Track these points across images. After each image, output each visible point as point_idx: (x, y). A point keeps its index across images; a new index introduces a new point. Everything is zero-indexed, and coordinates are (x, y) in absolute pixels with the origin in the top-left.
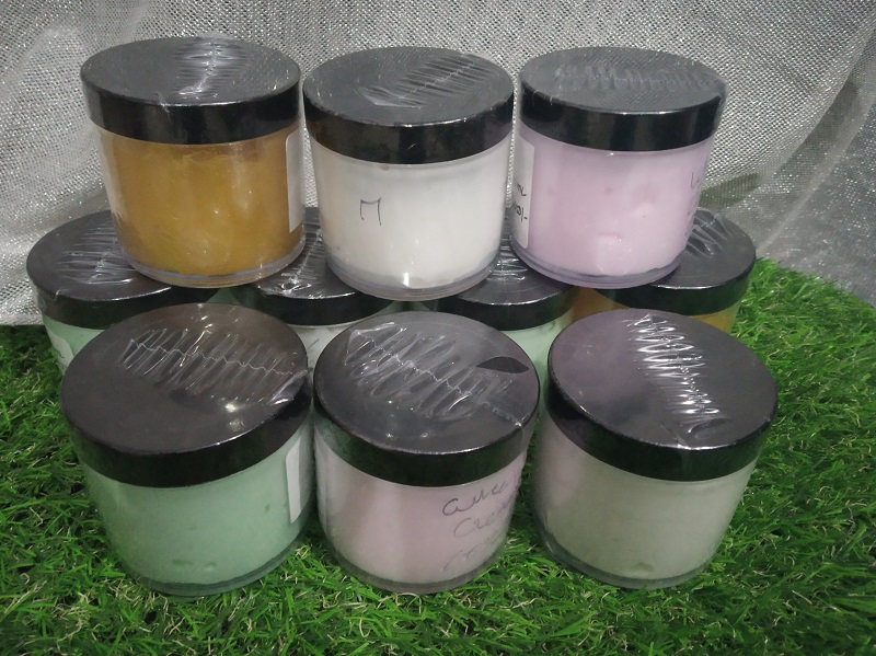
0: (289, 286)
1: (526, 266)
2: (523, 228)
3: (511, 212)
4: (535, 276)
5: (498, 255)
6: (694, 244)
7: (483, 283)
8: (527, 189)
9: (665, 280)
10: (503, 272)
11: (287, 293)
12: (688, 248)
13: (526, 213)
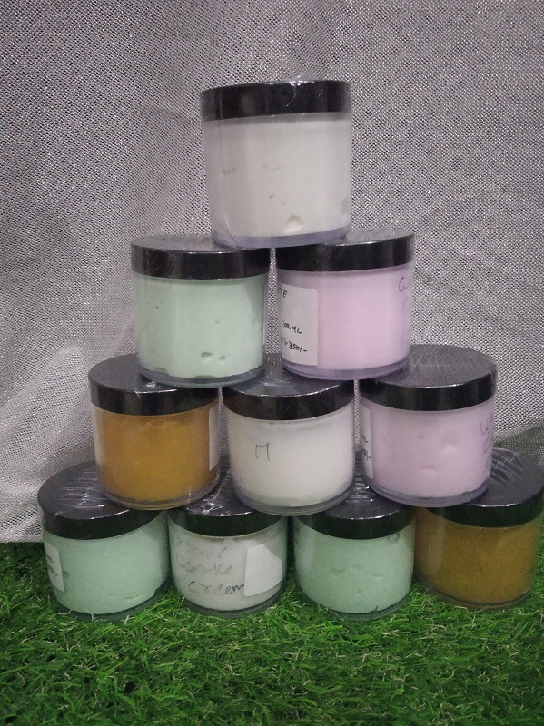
0: (208, 507)
1: (373, 491)
2: (369, 464)
3: (359, 456)
4: (381, 499)
5: (353, 484)
6: (497, 474)
7: (343, 504)
8: (368, 438)
9: (480, 498)
10: (358, 496)
11: (206, 512)
12: (492, 476)
13: (370, 454)
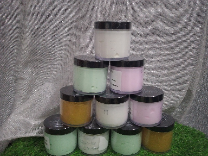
0: (90, 127)
1: (133, 123)
2: (132, 116)
3: (129, 114)
4: (135, 125)
5: (127, 121)
6: (163, 119)
7: (125, 126)
8: (132, 109)
9: (159, 125)
10: (129, 124)
11: (90, 128)
12: (162, 120)
13: (132, 113)
